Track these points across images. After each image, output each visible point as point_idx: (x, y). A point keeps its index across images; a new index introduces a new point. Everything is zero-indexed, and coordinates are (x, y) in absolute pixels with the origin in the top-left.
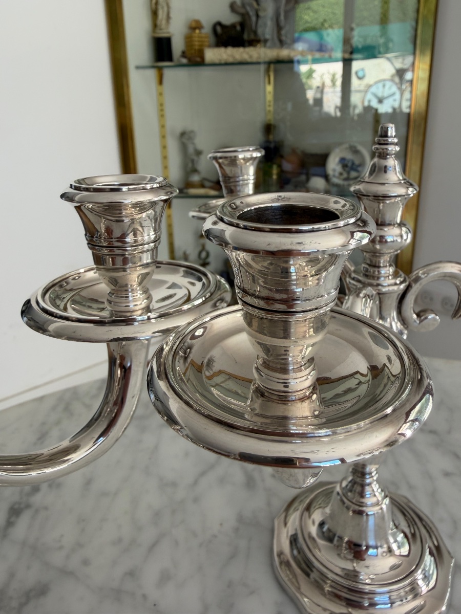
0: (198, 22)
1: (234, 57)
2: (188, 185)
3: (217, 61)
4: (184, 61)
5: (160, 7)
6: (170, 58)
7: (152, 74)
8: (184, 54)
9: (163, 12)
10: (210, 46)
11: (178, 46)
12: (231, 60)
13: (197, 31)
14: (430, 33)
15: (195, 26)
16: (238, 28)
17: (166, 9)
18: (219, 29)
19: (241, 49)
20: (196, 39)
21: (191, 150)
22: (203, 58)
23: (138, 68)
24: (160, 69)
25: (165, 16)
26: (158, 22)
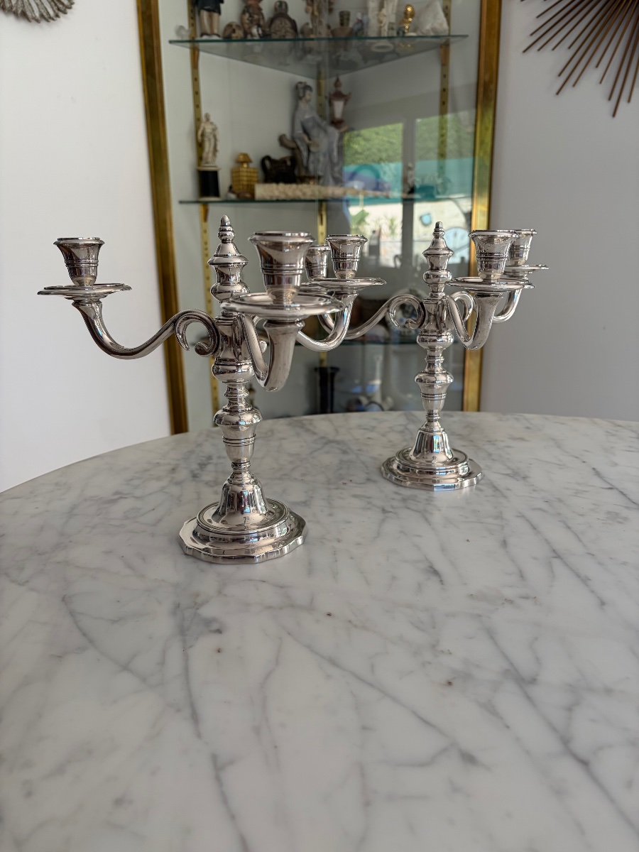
0: (245, 155)
1: (287, 195)
3: (268, 198)
4: (233, 196)
5: (206, 139)
6: (217, 194)
8: (231, 189)
9: (210, 144)
10: (258, 182)
11: (224, 181)
12: (283, 197)
13: (245, 165)
14: (487, 175)
15: (243, 160)
16: (289, 163)
17: (213, 141)
18: (267, 163)
19: (294, 186)
20: (245, 174)
22: (253, 194)
23: (181, 202)
24: (205, 204)
25: (212, 149)
26: (204, 155)
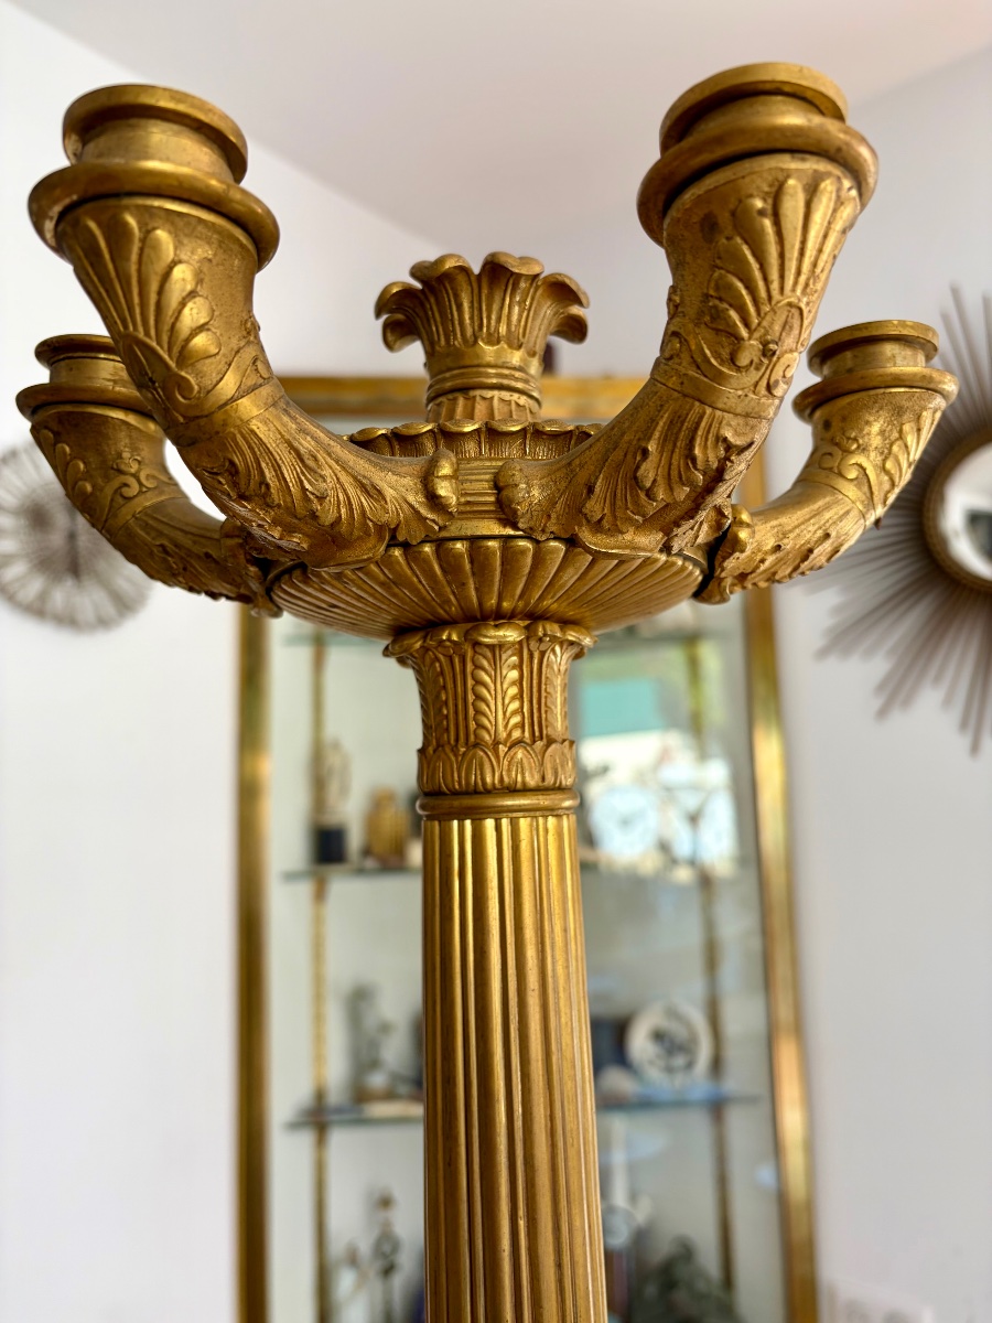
2: (360, 1095)
4: (369, 863)
6: (341, 859)
7: (305, 889)
8: (367, 852)
21: (370, 1022)
22: (404, 858)
23: (285, 877)
24: (321, 878)
